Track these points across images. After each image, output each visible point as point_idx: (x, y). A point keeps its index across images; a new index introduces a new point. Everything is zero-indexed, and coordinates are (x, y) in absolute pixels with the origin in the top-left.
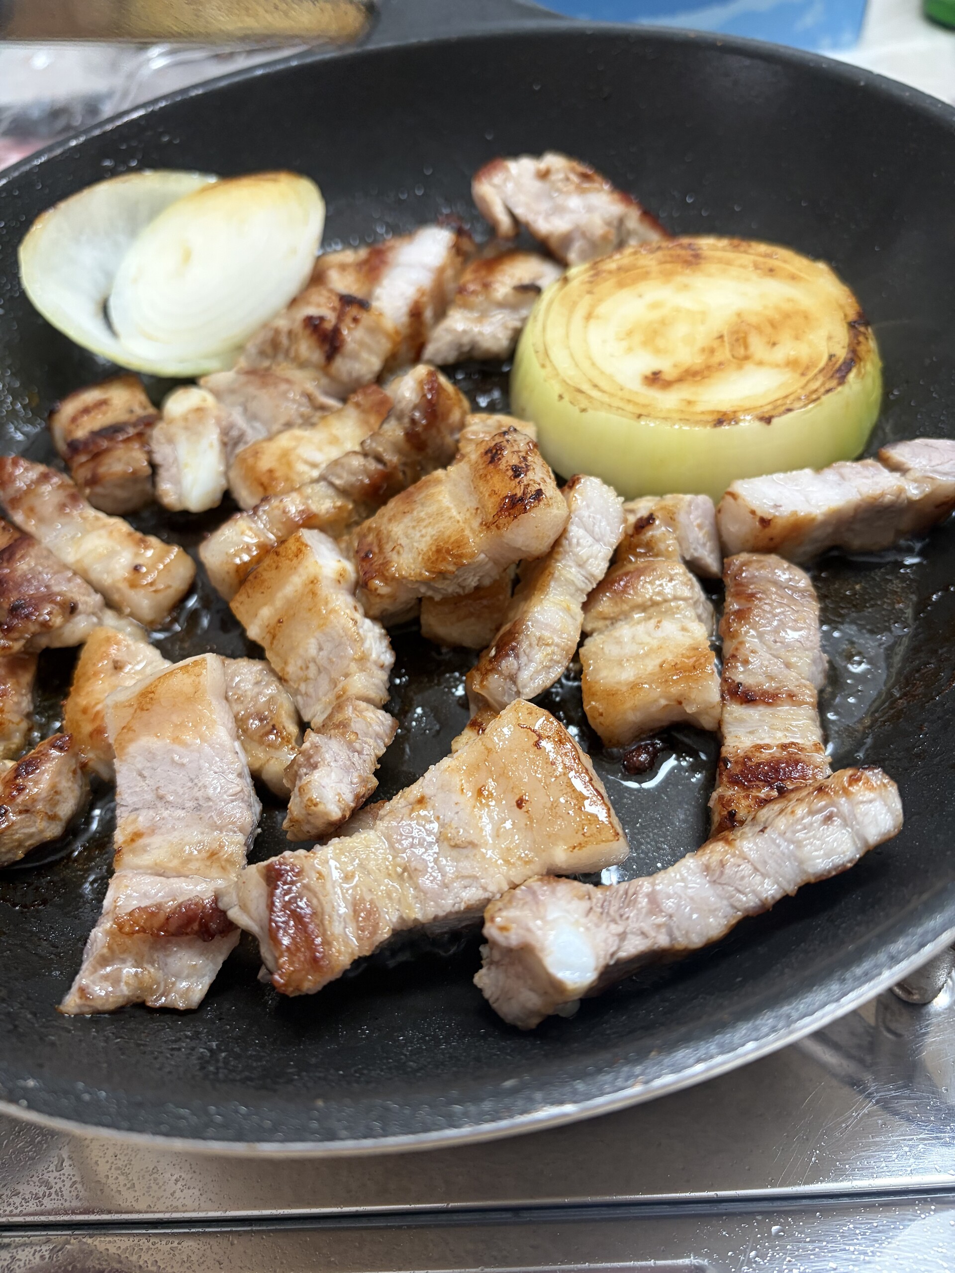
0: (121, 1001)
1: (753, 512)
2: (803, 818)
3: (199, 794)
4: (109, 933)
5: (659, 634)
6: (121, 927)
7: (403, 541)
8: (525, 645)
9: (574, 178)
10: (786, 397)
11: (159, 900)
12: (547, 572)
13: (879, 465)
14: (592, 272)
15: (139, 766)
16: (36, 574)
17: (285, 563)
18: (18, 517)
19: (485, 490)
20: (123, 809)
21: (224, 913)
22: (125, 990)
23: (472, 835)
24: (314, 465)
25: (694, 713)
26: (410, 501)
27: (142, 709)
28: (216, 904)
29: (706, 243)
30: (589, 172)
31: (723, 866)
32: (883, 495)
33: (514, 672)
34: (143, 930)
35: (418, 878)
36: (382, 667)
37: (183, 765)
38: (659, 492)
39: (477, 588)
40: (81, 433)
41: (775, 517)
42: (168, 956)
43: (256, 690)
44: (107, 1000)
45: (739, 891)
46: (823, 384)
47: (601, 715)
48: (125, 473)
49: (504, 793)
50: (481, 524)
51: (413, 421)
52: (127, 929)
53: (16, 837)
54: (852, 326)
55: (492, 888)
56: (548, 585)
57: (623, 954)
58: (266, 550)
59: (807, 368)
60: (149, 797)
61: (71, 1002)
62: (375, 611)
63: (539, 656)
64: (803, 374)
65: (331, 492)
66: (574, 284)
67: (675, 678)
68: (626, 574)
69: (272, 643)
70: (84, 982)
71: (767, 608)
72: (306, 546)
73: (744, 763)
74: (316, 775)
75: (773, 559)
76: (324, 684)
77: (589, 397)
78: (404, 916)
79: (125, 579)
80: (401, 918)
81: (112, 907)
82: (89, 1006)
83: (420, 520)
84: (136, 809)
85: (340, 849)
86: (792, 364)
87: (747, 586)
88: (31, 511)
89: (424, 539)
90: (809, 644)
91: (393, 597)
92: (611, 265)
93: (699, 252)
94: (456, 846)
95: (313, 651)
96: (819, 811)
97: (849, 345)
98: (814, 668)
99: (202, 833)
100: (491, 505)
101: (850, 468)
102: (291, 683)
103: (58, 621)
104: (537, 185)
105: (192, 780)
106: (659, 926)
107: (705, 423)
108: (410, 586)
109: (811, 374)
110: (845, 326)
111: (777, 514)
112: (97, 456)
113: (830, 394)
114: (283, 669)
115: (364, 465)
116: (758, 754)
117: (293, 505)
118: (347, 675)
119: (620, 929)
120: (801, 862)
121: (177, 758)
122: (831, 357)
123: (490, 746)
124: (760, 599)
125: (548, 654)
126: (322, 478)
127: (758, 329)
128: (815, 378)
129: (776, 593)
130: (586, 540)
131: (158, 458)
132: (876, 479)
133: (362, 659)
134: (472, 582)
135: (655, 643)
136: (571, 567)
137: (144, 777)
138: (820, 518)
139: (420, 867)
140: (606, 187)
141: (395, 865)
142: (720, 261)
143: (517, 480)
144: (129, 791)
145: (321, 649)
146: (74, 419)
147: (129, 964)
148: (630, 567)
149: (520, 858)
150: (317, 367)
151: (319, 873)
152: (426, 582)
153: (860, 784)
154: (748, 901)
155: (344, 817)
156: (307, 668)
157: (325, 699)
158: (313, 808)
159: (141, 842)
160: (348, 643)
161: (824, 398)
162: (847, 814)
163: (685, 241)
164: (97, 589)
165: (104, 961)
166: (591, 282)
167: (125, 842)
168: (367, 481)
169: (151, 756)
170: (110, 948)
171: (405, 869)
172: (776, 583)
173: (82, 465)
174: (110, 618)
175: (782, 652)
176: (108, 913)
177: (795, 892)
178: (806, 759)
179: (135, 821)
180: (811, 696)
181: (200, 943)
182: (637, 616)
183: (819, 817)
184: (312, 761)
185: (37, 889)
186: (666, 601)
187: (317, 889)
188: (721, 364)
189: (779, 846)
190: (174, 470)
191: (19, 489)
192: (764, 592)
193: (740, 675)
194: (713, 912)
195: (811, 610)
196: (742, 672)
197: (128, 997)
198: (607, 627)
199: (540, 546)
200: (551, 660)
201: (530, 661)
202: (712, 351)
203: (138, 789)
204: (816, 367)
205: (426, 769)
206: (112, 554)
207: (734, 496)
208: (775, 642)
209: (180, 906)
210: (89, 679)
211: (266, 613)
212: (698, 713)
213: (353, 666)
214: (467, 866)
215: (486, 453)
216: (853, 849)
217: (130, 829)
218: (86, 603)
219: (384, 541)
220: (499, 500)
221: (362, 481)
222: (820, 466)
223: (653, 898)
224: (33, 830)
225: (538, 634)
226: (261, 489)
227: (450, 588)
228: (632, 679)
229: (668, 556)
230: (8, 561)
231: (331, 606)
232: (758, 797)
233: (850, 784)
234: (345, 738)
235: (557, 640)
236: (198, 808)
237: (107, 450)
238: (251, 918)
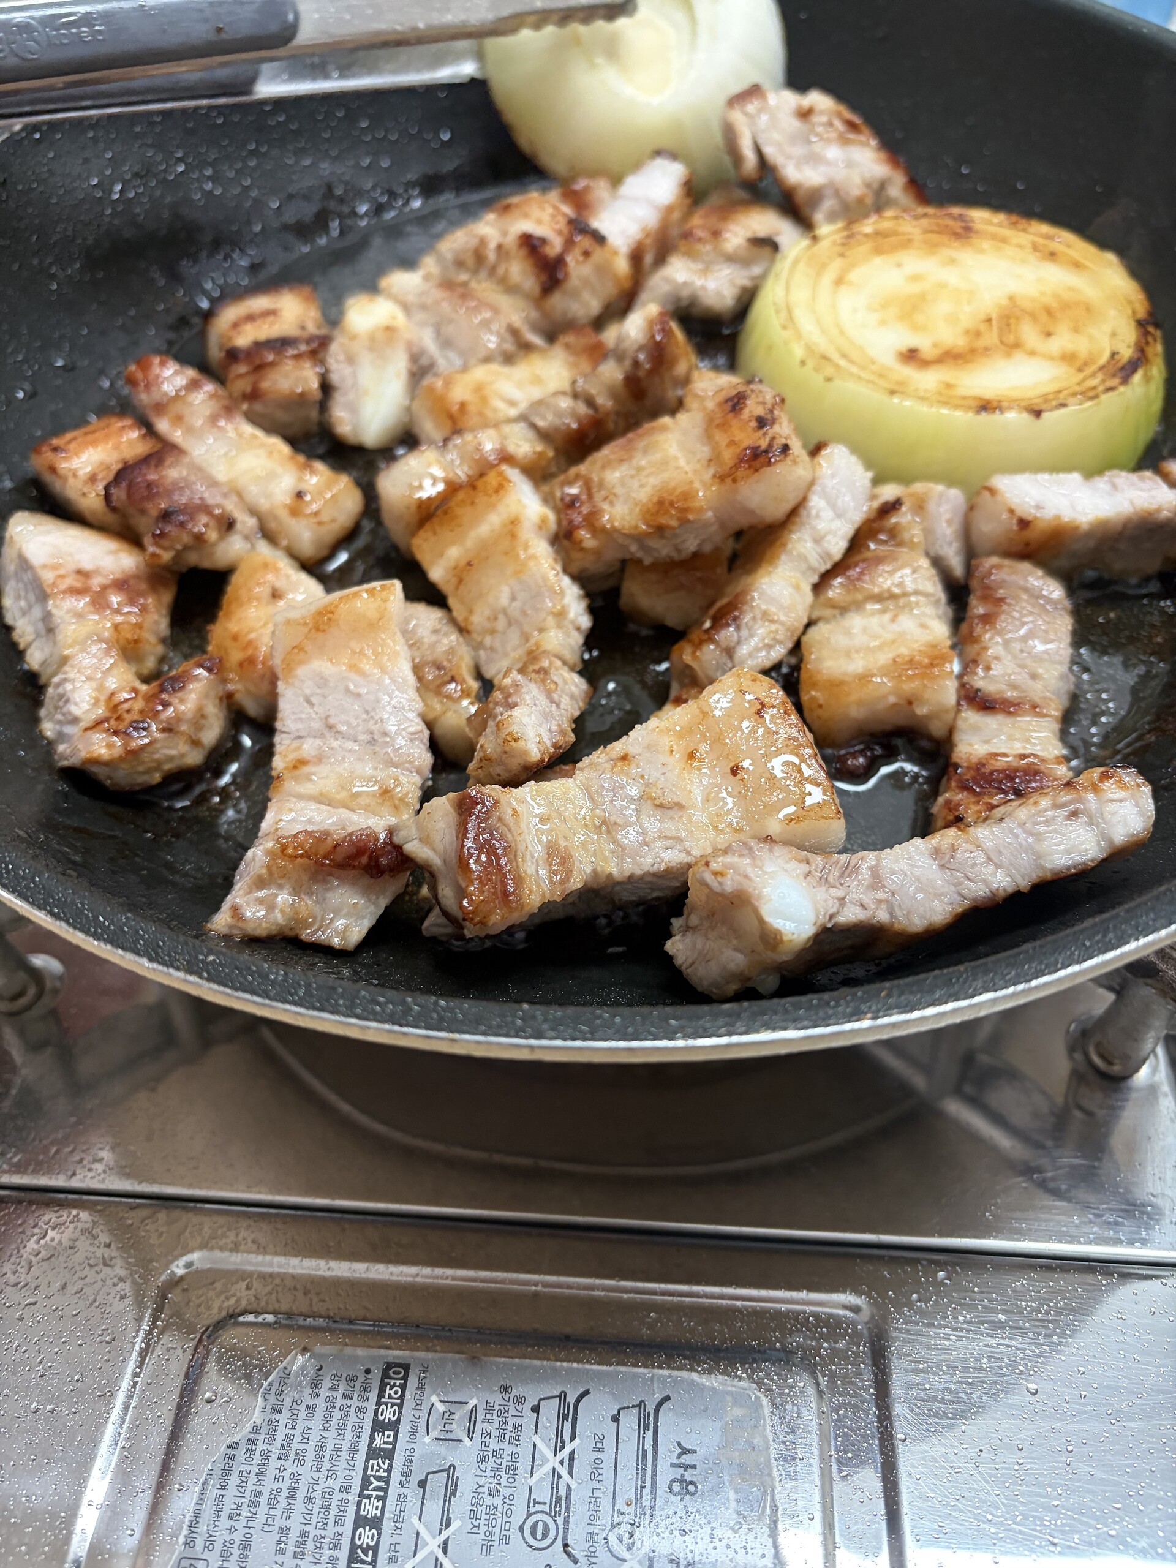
0: (274, 930)
1: (1012, 511)
2: (1046, 810)
3: (375, 728)
4: (269, 853)
5: (895, 627)
6: (284, 848)
7: (619, 490)
8: (747, 619)
9: (839, 125)
10: (1060, 392)
11: (326, 827)
12: (778, 543)
13: (1158, 479)
14: (845, 233)
15: (308, 691)
16: (189, 485)
17: (481, 499)
18: (163, 425)
19: (721, 438)
20: (284, 736)
21: (398, 848)
22: (279, 918)
23: (679, 797)
24: (512, 403)
25: (923, 716)
26: (629, 449)
27: (318, 630)
28: (390, 839)
29: (979, 216)
30: (856, 119)
31: (954, 851)
32: (1159, 510)
33: (732, 644)
34: (306, 855)
35: (617, 832)
36: (578, 629)
37: (359, 695)
38: (906, 480)
39: (696, 555)
40: (243, 340)
41: (1036, 518)
42: (327, 890)
43: (434, 638)
44: (260, 925)
45: (969, 879)
46: (1103, 381)
47: (820, 706)
48: (293, 392)
49: (718, 759)
50: (714, 476)
51: (636, 364)
52: (290, 851)
53: (157, 756)
54: (1141, 324)
55: (697, 853)
56: (778, 558)
57: (841, 919)
58: (453, 488)
59: (1086, 364)
60: (316, 725)
61: (221, 921)
62: (575, 568)
63: (762, 631)
64: (1080, 370)
65: (531, 434)
66: (824, 244)
67: (910, 672)
68: (864, 560)
69: (457, 588)
70: (238, 900)
71: (1016, 614)
72: (510, 482)
73: (978, 769)
74: (516, 712)
75: (1025, 566)
76: (514, 638)
77: (837, 367)
78: (599, 869)
79: (285, 506)
80: (594, 871)
81: (273, 830)
82: (241, 929)
83: (640, 469)
84: (300, 737)
85: (537, 791)
86: (1068, 358)
87: (996, 590)
88: (178, 420)
89: (644, 490)
90: (1058, 658)
91: (597, 553)
92: (868, 226)
93: (971, 225)
94: (661, 806)
95: (504, 600)
96: (1063, 805)
97: (1136, 344)
98: (1061, 684)
99: (376, 769)
100: (728, 456)
101: (1123, 478)
102: (475, 636)
103: (213, 535)
104: (796, 124)
105: (367, 712)
106: (880, 901)
107: (968, 408)
108: (620, 541)
109: (1089, 371)
110: (1133, 324)
111: (1038, 515)
112: (260, 368)
113: (1110, 394)
114: (466, 619)
115: (573, 408)
116: (993, 762)
117: (489, 443)
118: (541, 630)
119: (840, 893)
120: (1039, 856)
121: (352, 687)
122: (1114, 354)
123: (706, 709)
124: (1009, 605)
125: (771, 632)
126: (523, 418)
127: (1033, 316)
128: (1094, 375)
129: (1027, 601)
130: (827, 514)
131: (335, 378)
132: (1154, 493)
133: (560, 614)
134: (691, 545)
135: (888, 636)
136: (806, 541)
137: (312, 705)
138: (1085, 527)
139: (620, 821)
140: (874, 143)
141: (592, 817)
142: (994, 237)
143: (762, 432)
144: (293, 717)
145: (513, 598)
146: (236, 325)
147: (286, 892)
148: (867, 554)
149: (730, 825)
150: (527, 296)
151: (514, 810)
152: (639, 538)
153: (1112, 781)
154: (978, 890)
155: (542, 761)
156: (496, 619)
157: (514, 655)
158: (513, 743)
159: (306, 770)
160: (547, 594)
161: (1104, 397)
162: (1094, 812)
163: (956, 210)
164: (253, 512)
165: (260, 883)
166: (843, 245)
167: (285, 769)
168: (574, 426)
169: (322, 681)
170: (269, 868)
171: (604, 822)
172: (1026, 590)
173: (241, 376)
174: (264, 549)
175: (1029, 662)
176: (267, 835)
177: (1028, 888)
178: (1046, 771)
179: (299, 748)
180: (1056, 710)
181: (366, 880)
182: (870, 607)
183: (1063, 812)
184: (510, 700)
185: (168, 822)
186: (905, 594)
187: (511, 825)
188: (986, 349)
189: (1016, 836)
190: (351, 396)
191: (166, 394)
192: (1014, 598)
193: (979, 681)
194: (939, 896)
195: (1065, 624)
196: (983, 678)
197: (282, 927)
198: (834, 617)
199: (776, 511)
200: (774, 639)
201: (752, 636)
202: (978, 334)
203: (304, 716)
204: (1094, 363)
205: (632, 728)
206: (272, 476)
207: (992, 491)
208: (1022, 651)
209: (351, 835)
210: (241, 605)
211: (454, 553)
212: (928, 717)
213: (551, 621)
214: (670, 827)
215: (727, 401)
216: (1096, 848)
217: (292, 756)
218: (243, 522)
219: (594, 490)
220: (738, 451)
221: (568, 425)
222: (1092, 471)
223: (875, 872)
224: (173, 752)
225: (764, 607)
226: (449, 423)
227: (663, 549)
228: (860, 670)
229: (912, 546)
230: (157, 466)
231: (531, 551)
232: (990, 804)
233: (1101, 780)
234: (545, 685)
235: (783, 618)
236: (373, 742)
237: (272, 364)
238: (434, 850)
